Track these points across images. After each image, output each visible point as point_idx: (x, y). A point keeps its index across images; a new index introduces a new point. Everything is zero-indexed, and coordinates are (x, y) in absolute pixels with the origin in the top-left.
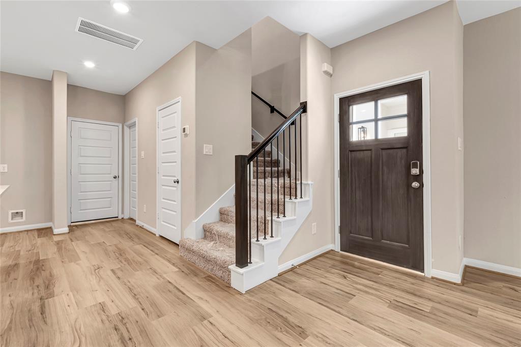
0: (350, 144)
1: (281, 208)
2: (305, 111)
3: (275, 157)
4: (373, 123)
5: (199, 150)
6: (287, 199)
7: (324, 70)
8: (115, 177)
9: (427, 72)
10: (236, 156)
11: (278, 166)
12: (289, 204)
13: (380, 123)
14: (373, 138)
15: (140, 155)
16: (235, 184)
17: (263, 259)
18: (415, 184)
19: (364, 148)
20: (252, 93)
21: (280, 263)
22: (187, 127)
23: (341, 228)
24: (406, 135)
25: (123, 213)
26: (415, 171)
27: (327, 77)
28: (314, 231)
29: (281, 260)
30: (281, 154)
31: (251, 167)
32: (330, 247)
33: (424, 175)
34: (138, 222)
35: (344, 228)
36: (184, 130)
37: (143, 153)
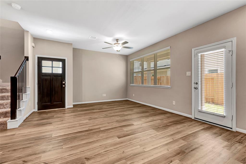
0: (42, 73)
2: (28, 60)
4: (51, 68)
7: (32, 45)
9: (67, 58)
14: (51, 72)
18: (64, 86)
19: (48, 75)
23: (38, 103)
24: (61, 73)
26: (64, 83)
27: (33, 48)
28: (30, 105)
32: (33, 110)
33: (66, 84)
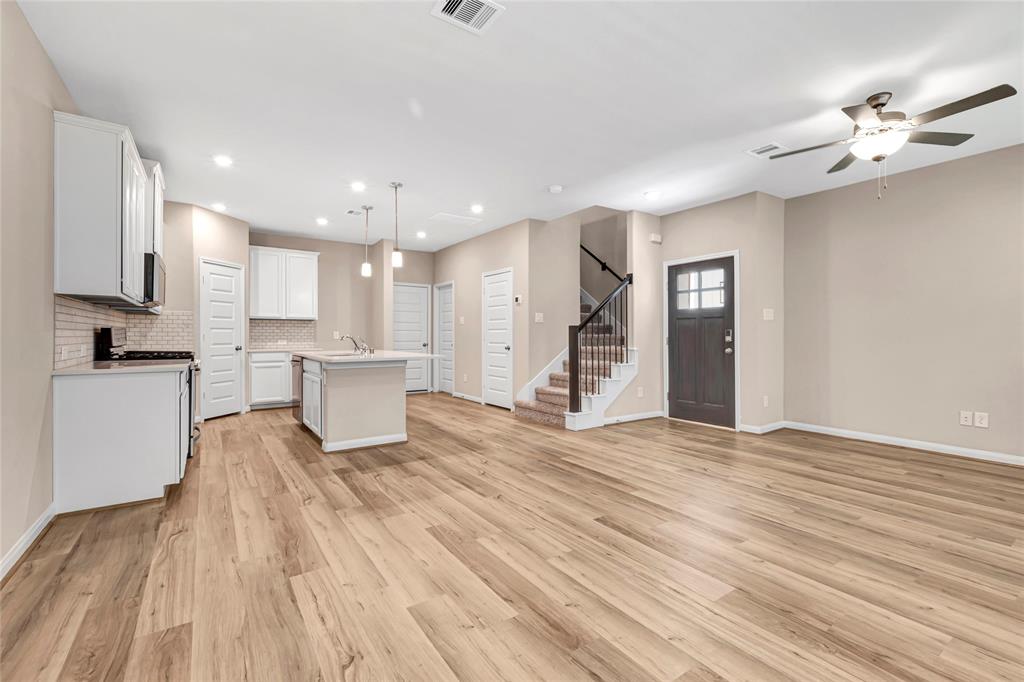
0: (677, 311)
1: (607, 372)
2: (631, 282)
3: (607, 323)
4: (697, 294)
5: (532, 318)
6: (613, 363)
7: (651, 240)
8: (424, 345)
9: (737, 251)
10: (570, 327)
11: (610, 333)
12: (615, 368)
13: (703, 293)
14: (697, 307)
15: (457, 319)
16: (568, 348)
17: (590, 407)
18: (728, 350)
19: (689, 317)
20: (582, 246)
21: (606, 416)
22: (519, 297)
23: (669, 394)
24: (722, 305)
25: (432, 386)
26: (728, 339)
27: (656, 247)
28: (640, 395)
29: (607, 413)
30: (613, 318)
31: (581, 335)
32: (659, 413)
33: (735, 342)
34: (455, 394)
35: (673, 396)
36: (517, 300)
37: (462, 320)
